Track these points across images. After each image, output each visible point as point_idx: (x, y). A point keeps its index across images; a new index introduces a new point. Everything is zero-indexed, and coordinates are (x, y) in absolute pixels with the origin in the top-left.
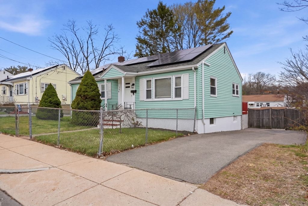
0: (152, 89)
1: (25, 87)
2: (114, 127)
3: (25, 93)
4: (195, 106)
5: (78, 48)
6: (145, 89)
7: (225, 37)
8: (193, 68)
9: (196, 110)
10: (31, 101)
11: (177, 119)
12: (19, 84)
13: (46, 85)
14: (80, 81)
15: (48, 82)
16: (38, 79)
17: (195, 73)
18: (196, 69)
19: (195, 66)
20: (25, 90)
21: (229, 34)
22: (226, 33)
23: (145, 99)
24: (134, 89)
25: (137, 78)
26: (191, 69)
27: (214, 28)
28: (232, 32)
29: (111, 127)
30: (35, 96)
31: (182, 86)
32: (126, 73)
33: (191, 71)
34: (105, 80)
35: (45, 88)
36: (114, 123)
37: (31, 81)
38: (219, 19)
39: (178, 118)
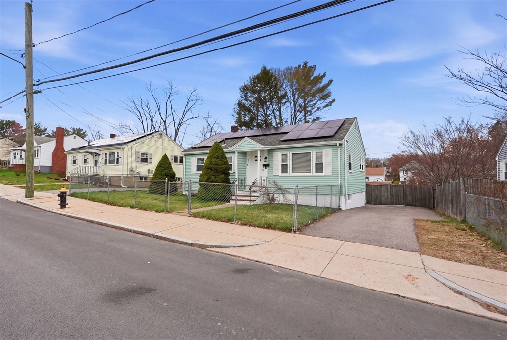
0: (288, 163)
1: (118, 156)
2: (252, 203)
3: (118, 163)
4: (339, 182)
5: (154, 110)
6: (280, 163)
7: (327, 106)
8: (338, 144)
9: (341, 186)
10: (125, 172)
11: (317, 195)
12: (108, 152)
13: (141, 154)
14: (208, 151)
15: (144, 151)
16: (134, 146)
17: (339, 149)
18: (340, 145)
19: (340, 142)
20: (118, 159)
21: (331, 103)
22: (328, 101)
23: (280, 174)
24: (267, 163)
25: (271, 151)
26: (336, 145)
27: (314, 96)
28: (334, 101)
29: (247, 203)
30: (129, 167)
31: (324, 162)
32: (264, 146)
33: (335, 147)
34: (236, 153)
35: (140, 157)
36: (252, 199)
37: (126, 150)
38: (321, 85)
39: (332, 194)
